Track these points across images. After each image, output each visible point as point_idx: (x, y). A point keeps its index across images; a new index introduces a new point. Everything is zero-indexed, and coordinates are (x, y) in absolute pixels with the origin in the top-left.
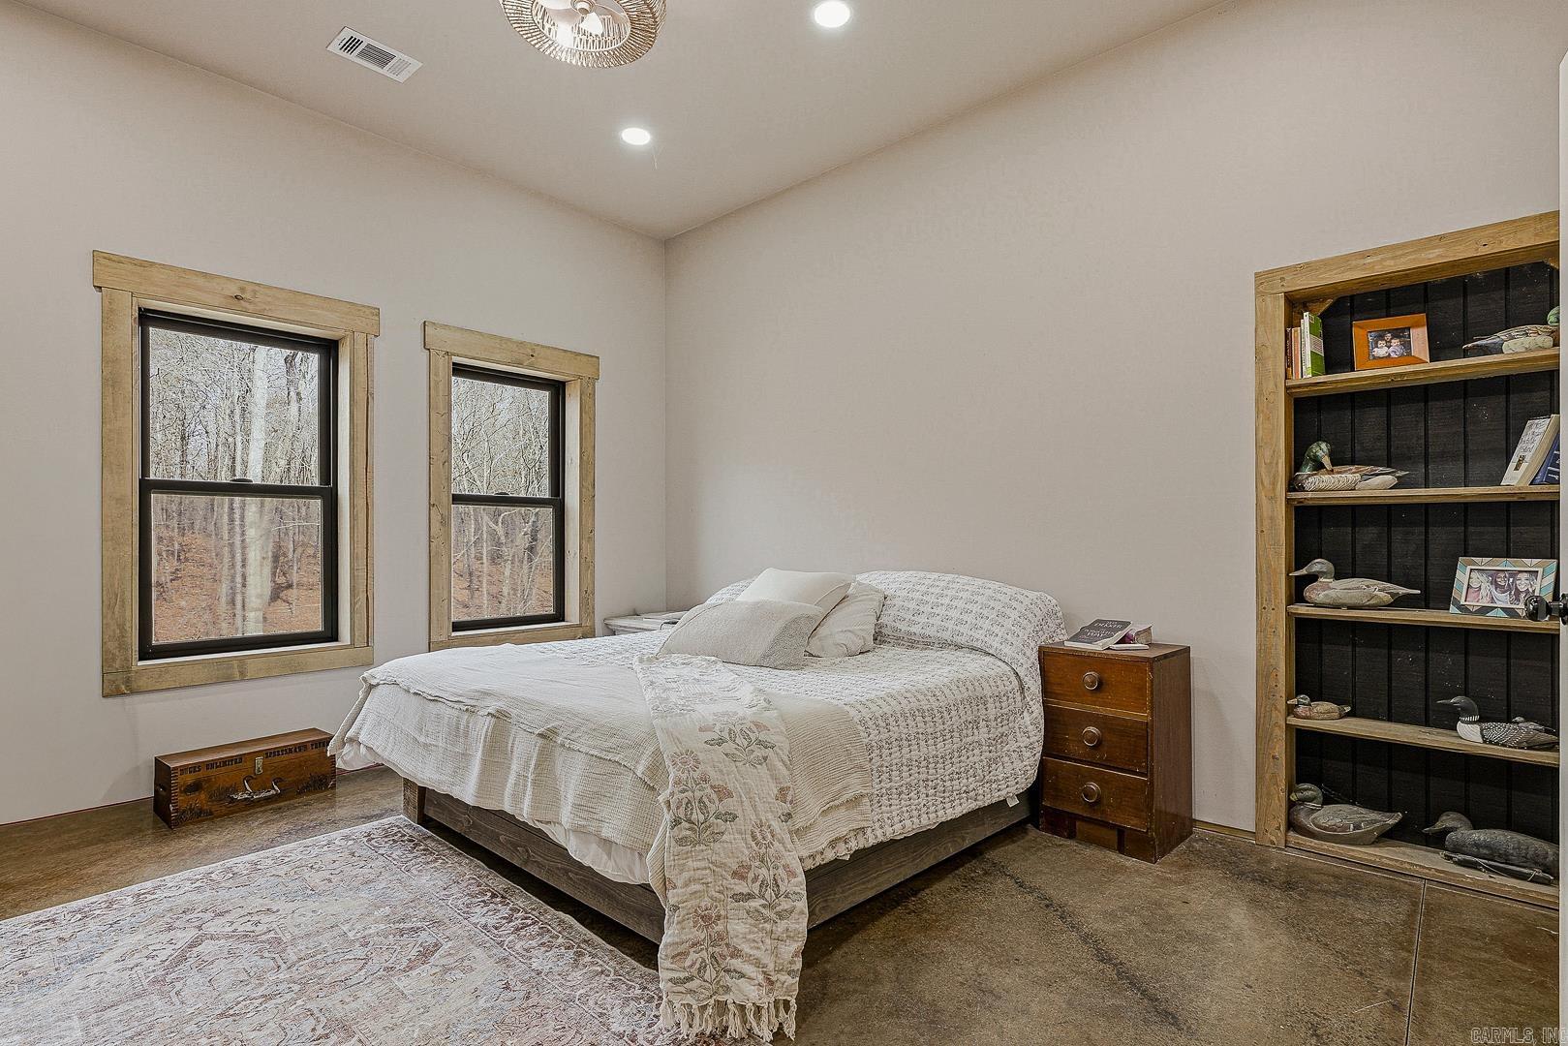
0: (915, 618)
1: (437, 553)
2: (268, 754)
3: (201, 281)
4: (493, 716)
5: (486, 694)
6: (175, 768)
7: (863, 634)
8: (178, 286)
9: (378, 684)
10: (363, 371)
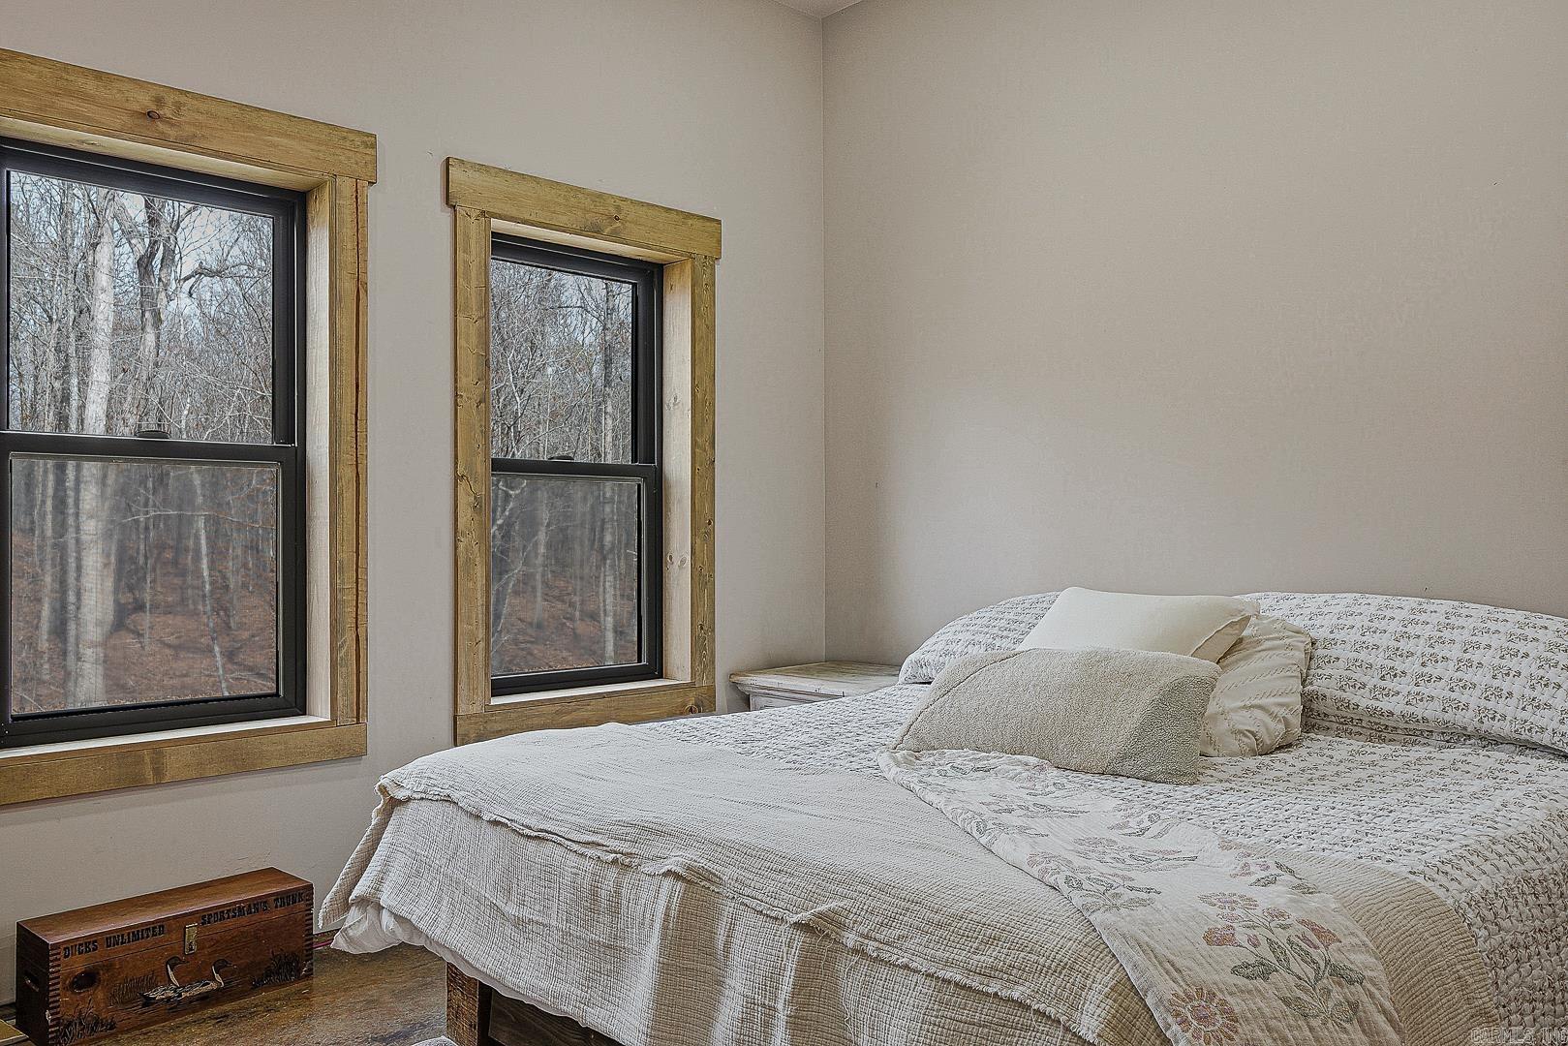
0: (1387, 684)
1: (468, 560)
2: (205, 917)
3: (91, 86)
4: (678, 877)
5: (658, 832)
6: (56, 946)
7: (1282, 712)
8: (57, 95)
9: (409, 799)
10: (350, 245)
